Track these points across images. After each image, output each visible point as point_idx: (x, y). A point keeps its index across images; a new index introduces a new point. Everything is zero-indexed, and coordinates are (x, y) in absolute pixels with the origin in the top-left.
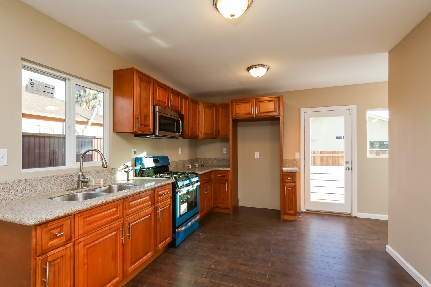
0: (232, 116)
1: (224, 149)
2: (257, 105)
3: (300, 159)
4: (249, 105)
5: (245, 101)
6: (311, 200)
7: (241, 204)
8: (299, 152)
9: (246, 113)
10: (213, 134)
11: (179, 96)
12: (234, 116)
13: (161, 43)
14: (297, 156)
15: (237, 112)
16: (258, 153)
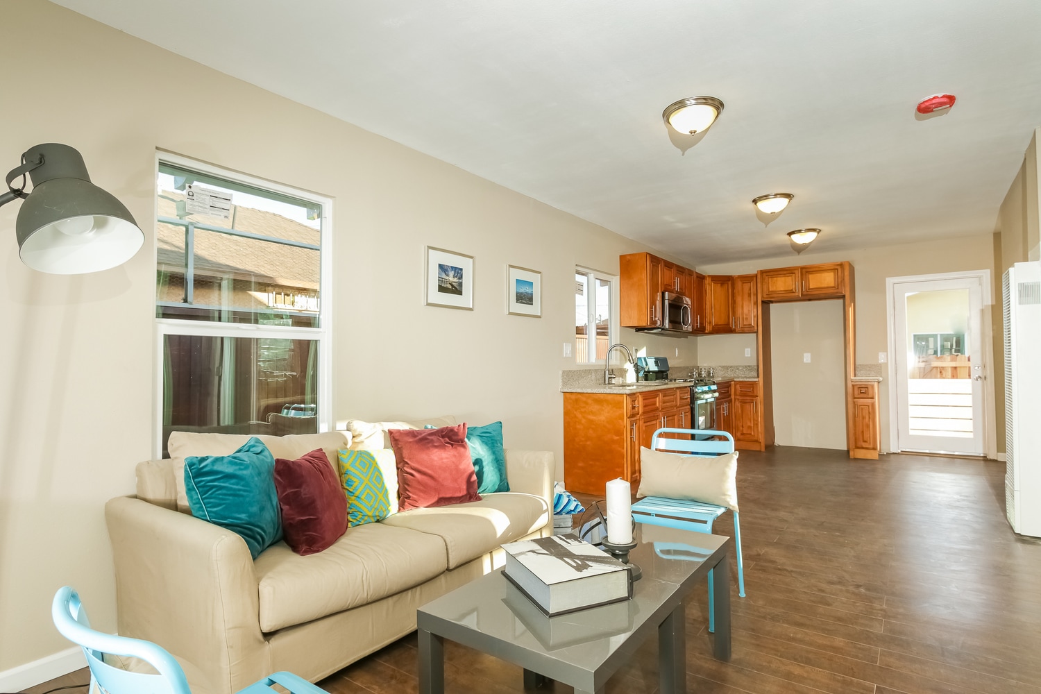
0: (762, 297)
1: (746, 349)
2: (804, 276)
3: (887, 364)
4: (790, 278)
5: (785, 272)
6: (912, 433)
7: (779, 441)
8: (886, 350)
9: (787, 291)
10: (728, 324)
11: (683, 273)
12: (765, 296)
13: (681, 225)
14: (882, 358)
15: (770, 290)
16: (809, 355)
